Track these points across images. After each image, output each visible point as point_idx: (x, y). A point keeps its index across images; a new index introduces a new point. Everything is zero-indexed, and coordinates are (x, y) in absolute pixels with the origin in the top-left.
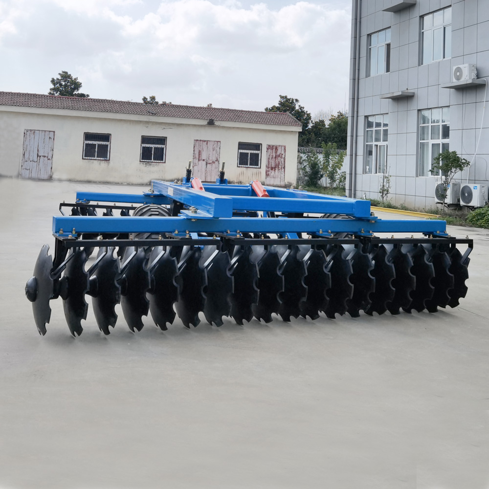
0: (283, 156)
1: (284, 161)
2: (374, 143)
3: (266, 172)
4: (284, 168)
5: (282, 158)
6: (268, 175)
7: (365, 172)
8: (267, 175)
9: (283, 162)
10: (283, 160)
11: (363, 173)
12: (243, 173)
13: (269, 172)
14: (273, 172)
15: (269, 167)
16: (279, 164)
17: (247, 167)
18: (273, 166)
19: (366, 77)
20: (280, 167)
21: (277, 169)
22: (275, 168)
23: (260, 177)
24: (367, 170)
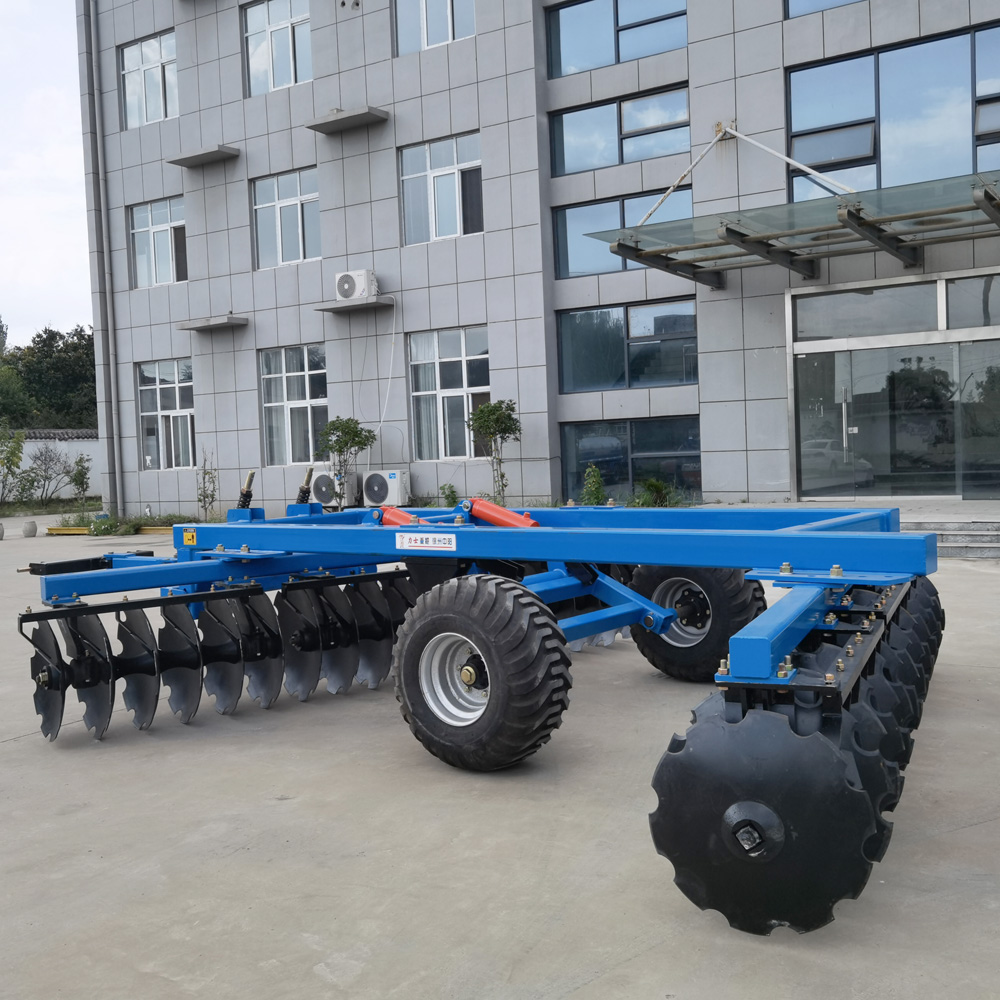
2: (160, 413)
7: (143, 466)
11: (140, 470)
19: (131, 288)
24: (148, 462)
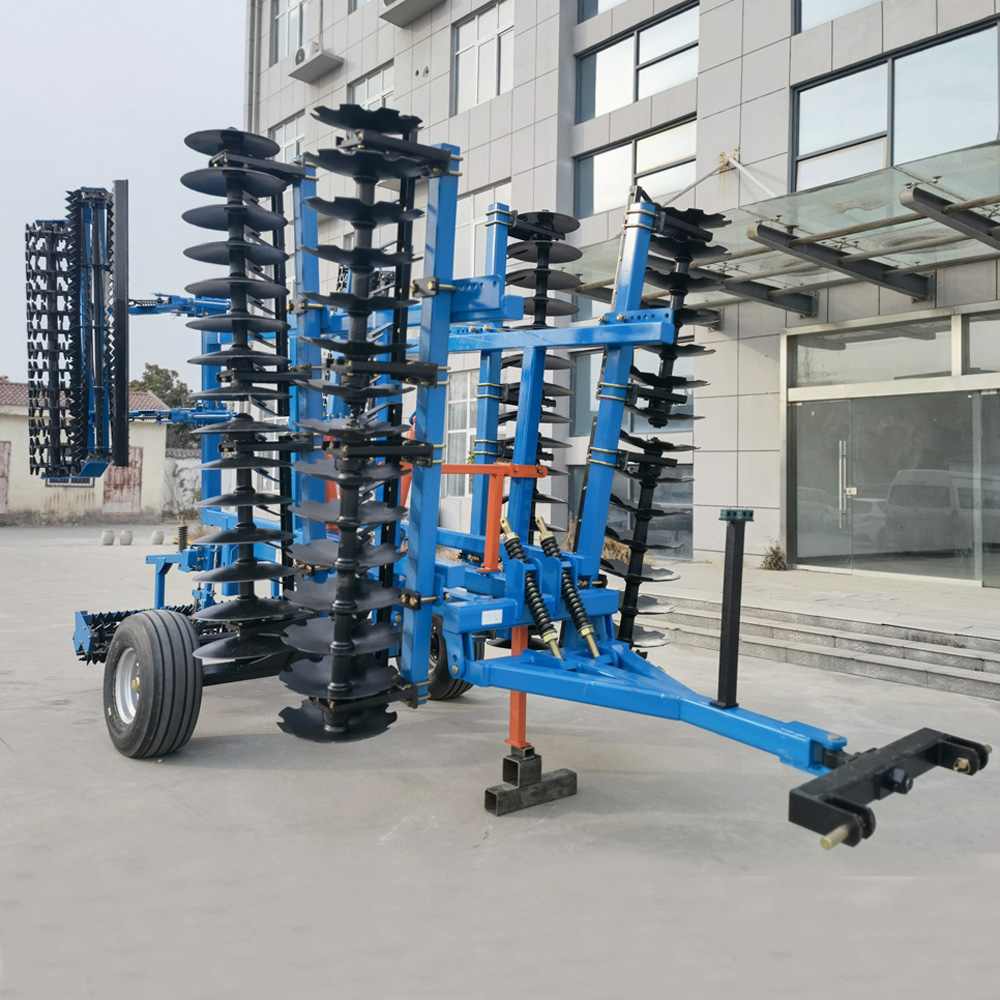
0: (138, 465)
1: (140, 474)
3: (105, 493)
4: (140, 485)
5: (135, 467)
6: (109, 498)
8: (107, 497)
9: (137, 475)
10: (137, 471)
12: (57, 497)
13: (111, 493)
14: (118, 492)
15: (109, 485)
16: (130, 478)
17: (66, 487)
18: (118, 482)
20: (132, 483)
21: (125, 487)
22: (122, 486)
23: (93, 501)
